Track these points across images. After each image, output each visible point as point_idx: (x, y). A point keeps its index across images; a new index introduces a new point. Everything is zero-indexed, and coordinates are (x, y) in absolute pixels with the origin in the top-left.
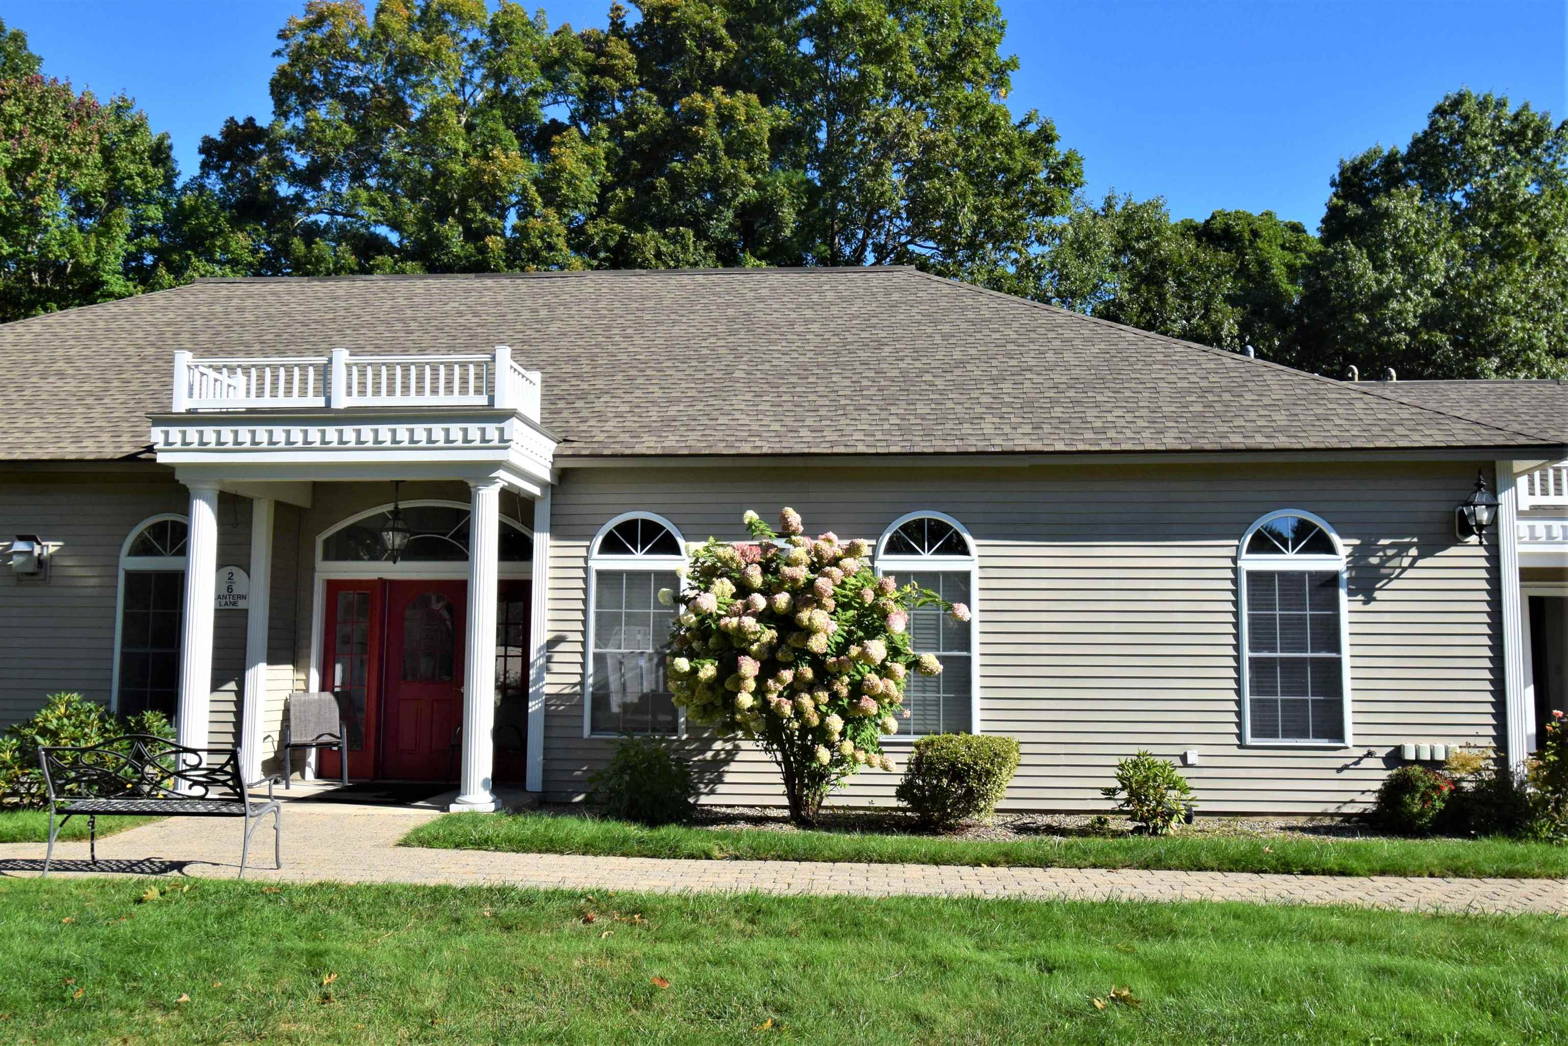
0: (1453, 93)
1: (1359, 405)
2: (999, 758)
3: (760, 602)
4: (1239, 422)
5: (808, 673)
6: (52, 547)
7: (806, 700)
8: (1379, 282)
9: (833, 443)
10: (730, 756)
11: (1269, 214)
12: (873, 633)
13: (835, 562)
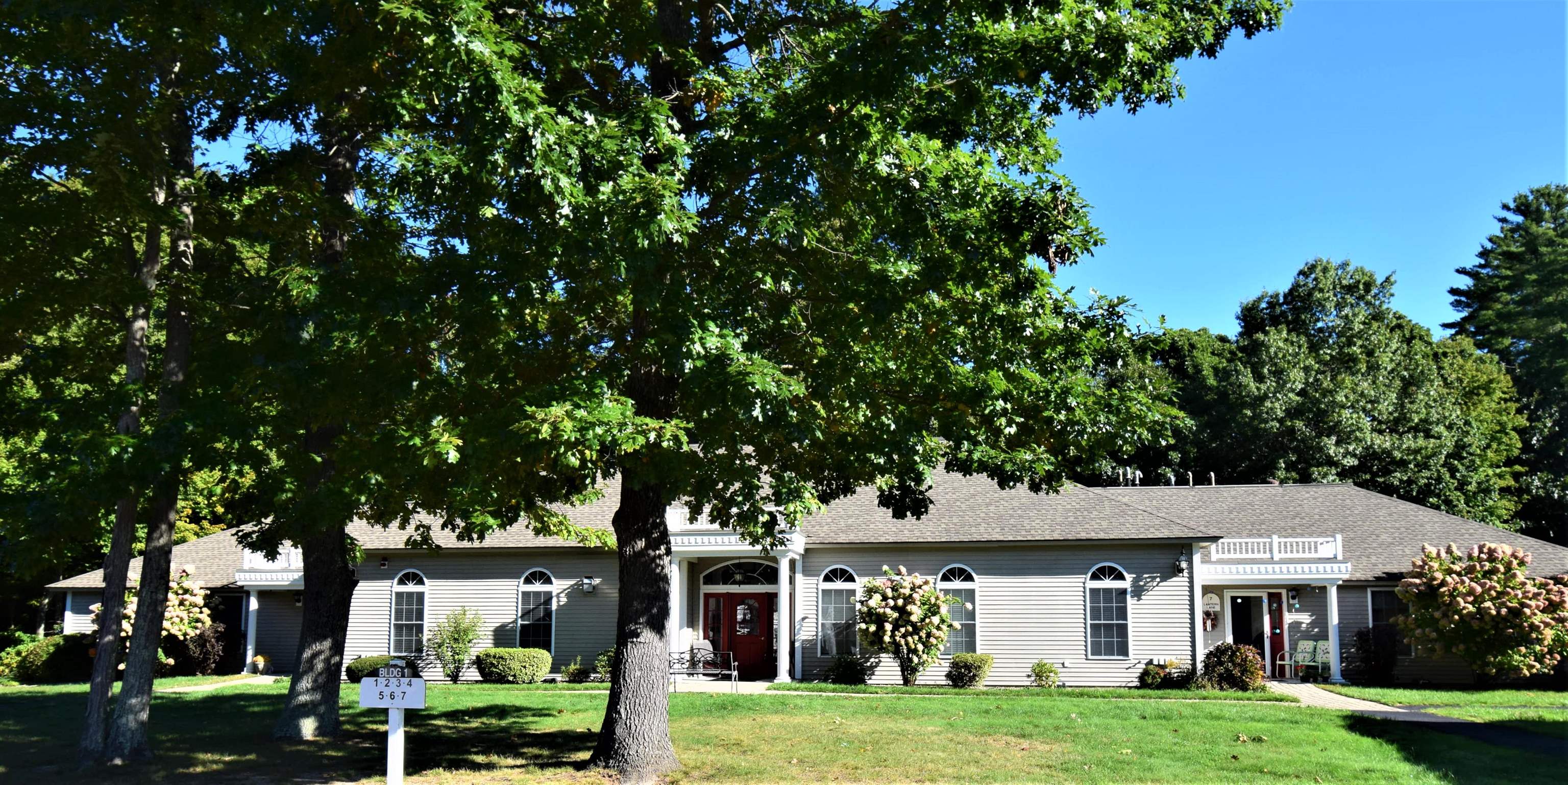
0: (1311, 261)
1: (1140, 517)
2: (983, 661)
3: (891, 603)
4: (1087, 526)
5: (910, 629)
6: (597, 581)
7: (909, 639)
8: (1258, 389)
9: (918, 537)
10: (877, 664)
11: (1205, 330)
12: (934, 614)
13: (920, 587)
